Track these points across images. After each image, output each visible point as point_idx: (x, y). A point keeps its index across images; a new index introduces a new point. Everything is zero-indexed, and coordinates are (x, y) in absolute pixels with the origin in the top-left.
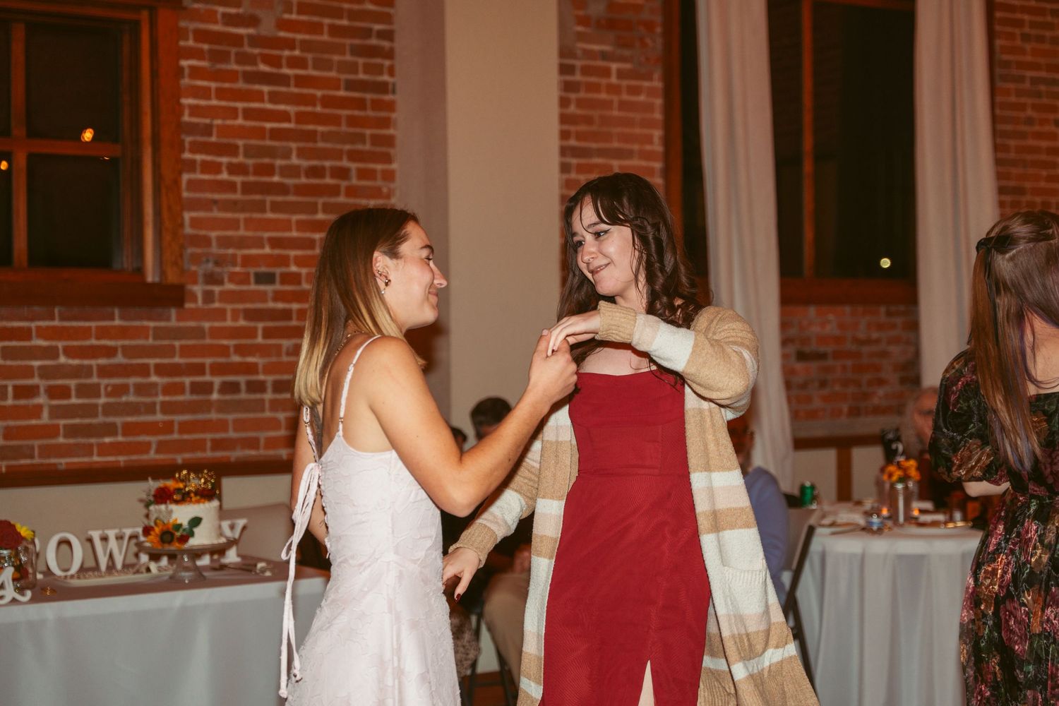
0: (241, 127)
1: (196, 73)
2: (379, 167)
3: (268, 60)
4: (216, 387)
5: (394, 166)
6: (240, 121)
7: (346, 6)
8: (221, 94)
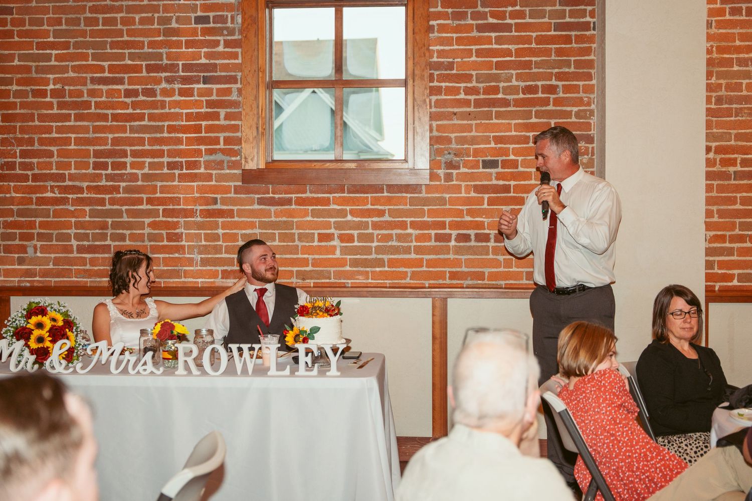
0: (475, 62)
1: (442, 28)
2: (581, 83)
3: (494, 15)
4: (453, 237)
5: (594, 82)
6: (474, 58)
8: (459, 41)
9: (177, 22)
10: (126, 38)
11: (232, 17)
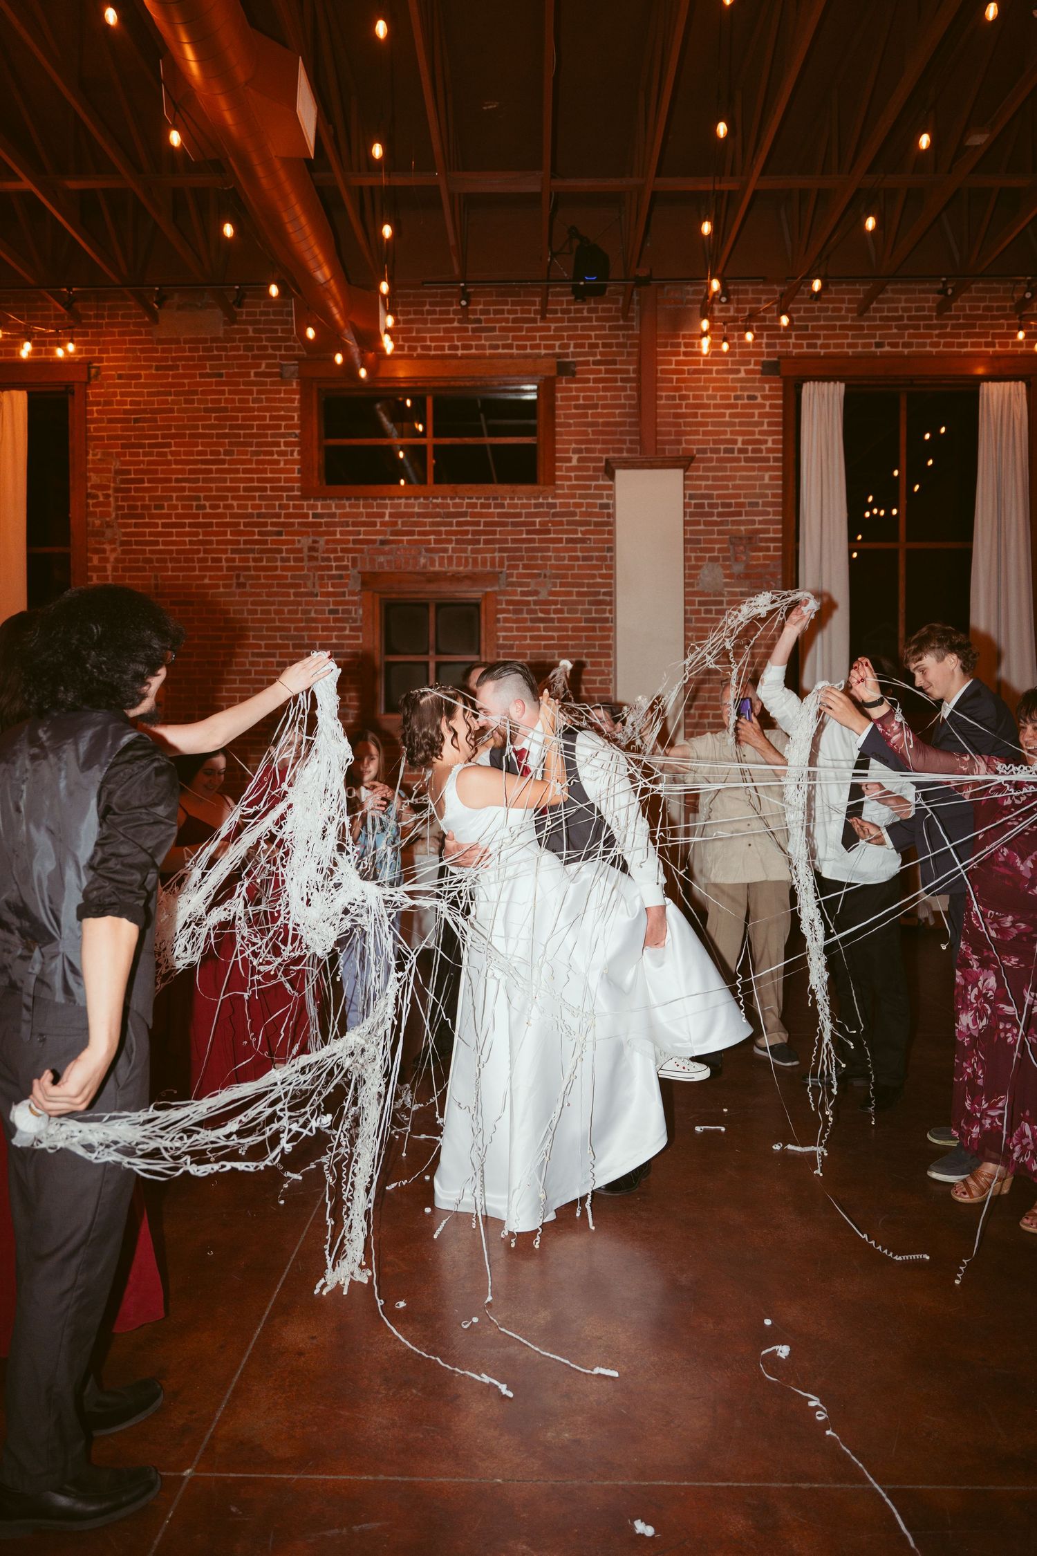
0: (528, 644)
1: (506, 620)
2: (603, 660)
3: (542, 611)
5: (612, 659)
6: (528, 642)
7: (586, 581)
8: (518, 629)
9: (316, 612)
10: (277, 624)
11: (356, 610)
